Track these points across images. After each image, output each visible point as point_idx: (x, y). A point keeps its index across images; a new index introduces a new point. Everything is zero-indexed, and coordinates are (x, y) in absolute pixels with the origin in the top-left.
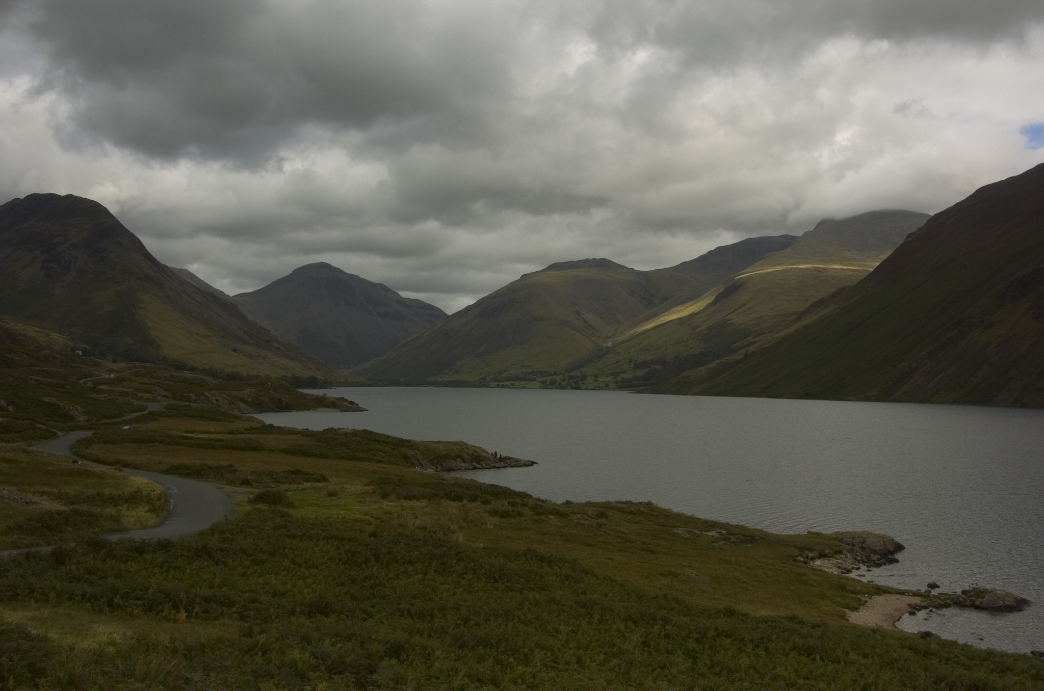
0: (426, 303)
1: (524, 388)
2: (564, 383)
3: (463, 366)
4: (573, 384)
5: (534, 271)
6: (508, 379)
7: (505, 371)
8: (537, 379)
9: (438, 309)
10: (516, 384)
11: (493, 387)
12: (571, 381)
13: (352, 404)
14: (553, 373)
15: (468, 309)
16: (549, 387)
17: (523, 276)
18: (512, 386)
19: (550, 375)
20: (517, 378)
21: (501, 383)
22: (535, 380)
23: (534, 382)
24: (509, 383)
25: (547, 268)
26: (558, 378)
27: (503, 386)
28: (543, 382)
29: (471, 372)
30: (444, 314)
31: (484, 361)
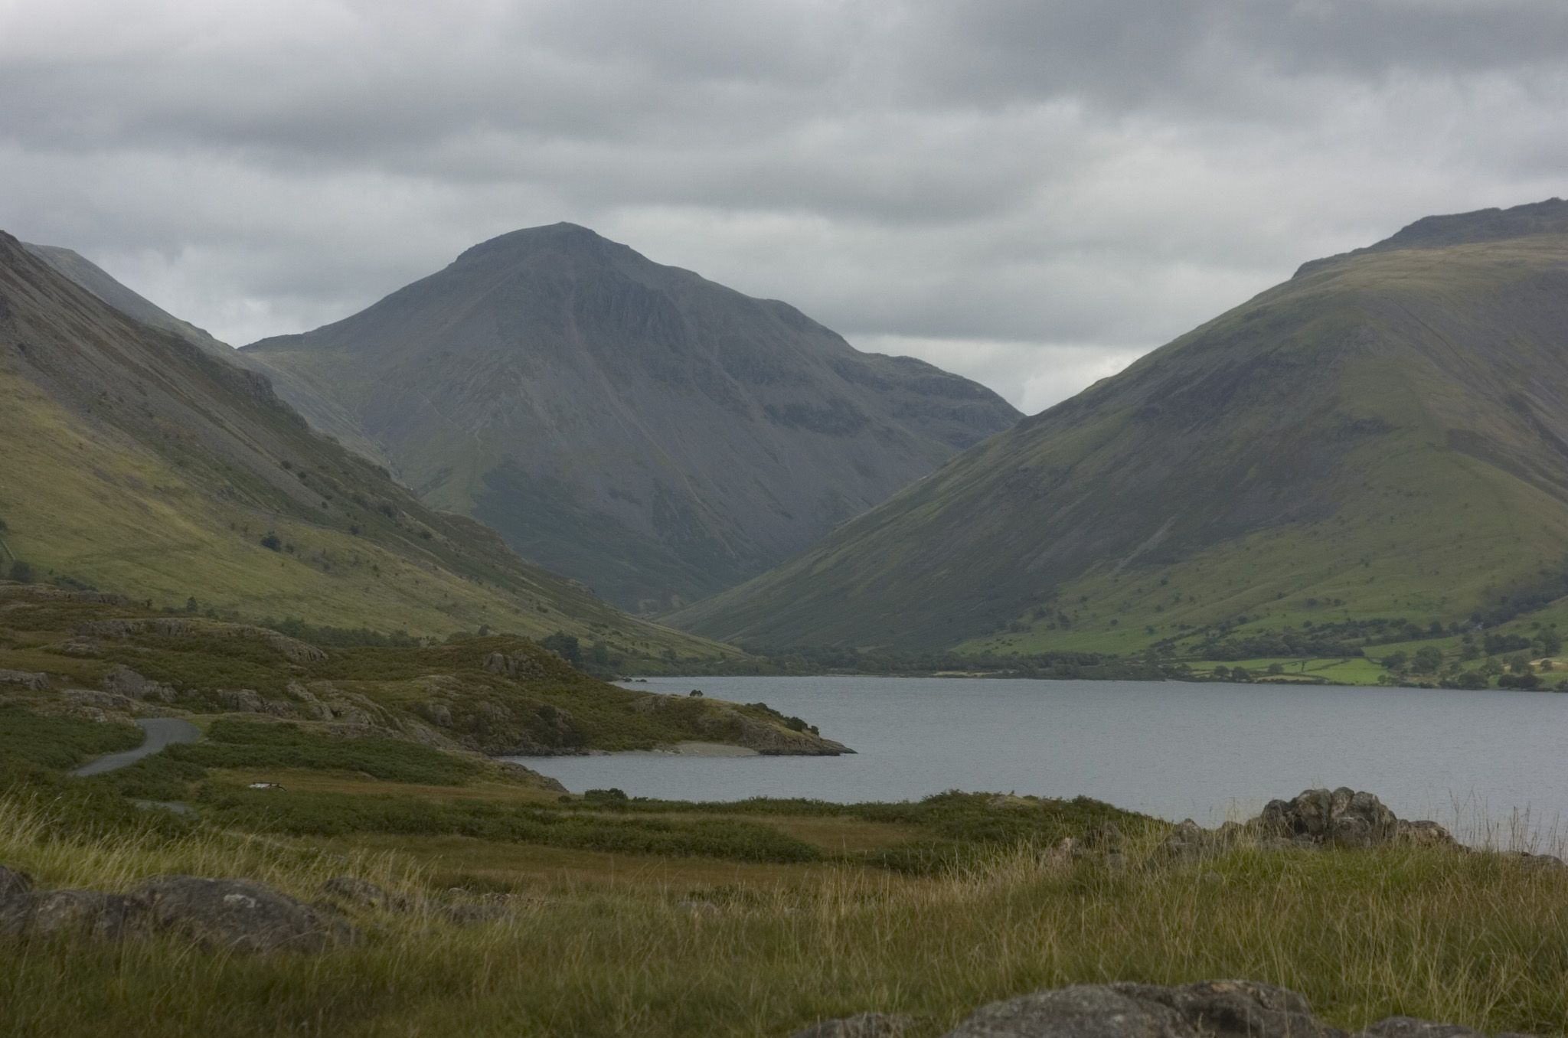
0: (943, 373)
1: (1319, 682)
2: (1472, 666)
3: (1084, 599)
4: (1507, 668)
5: (1348, 250)
6: (1260, 653)
7: (1243, 621)
8: (1364, 649)
9: (989, 395)
10: (1288, 669)
11: (1202, 680)
12: (1498, 658)
13: (799, 730)
14: (1428, 629)
15: (1104, 392)
16: (1414, 680)
17: (1307, 268)
18: (1275, 678)
19: (1415, 634)
20: (1292, 648)
21: (1231, 666)
22: (1359, 654)
23: (1356, 662)
24: (1261, 664)
25: (1396, 235)
26: (1447, 646)
27: (1240, 676)
28: (1389, 663)
29: (1114, 623)
30: (1010, 412)
31: (1164, 583)
